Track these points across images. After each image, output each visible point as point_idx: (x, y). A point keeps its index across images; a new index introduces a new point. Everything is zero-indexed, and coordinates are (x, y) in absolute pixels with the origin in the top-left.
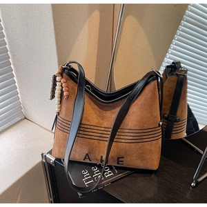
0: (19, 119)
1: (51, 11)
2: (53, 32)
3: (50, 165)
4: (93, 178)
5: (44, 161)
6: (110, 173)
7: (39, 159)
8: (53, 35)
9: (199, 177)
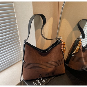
6: (44, 81)
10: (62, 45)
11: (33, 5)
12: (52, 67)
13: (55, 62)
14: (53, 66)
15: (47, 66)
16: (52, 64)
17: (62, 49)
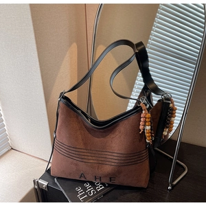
0: (6, 150)
1: (36, 52)
2: (39, 68)
3: (42, 190)
4: (87, 194)
5: (36, 187)
6: (101, 187)
7: (31, 186)
8: (39, 71)
9: (173, 181)
10: (142, 119)
11: (32, 16)
12: (110, 163)
13: (118, 155)
14: (113, 164)
15: (100, 159)
16: (112, 157)
17: (141, 127)
